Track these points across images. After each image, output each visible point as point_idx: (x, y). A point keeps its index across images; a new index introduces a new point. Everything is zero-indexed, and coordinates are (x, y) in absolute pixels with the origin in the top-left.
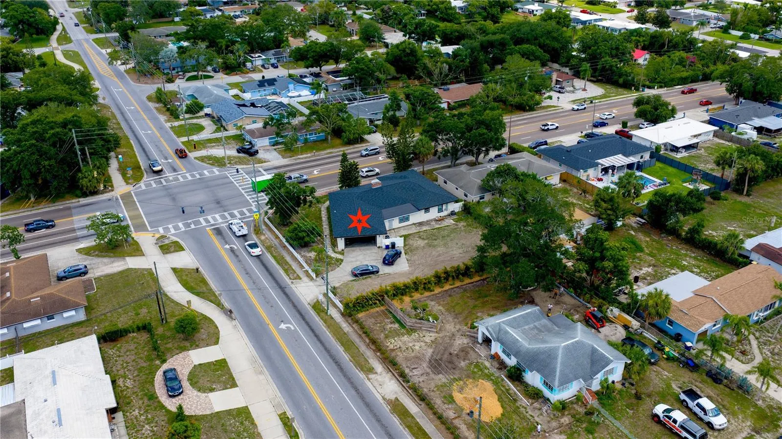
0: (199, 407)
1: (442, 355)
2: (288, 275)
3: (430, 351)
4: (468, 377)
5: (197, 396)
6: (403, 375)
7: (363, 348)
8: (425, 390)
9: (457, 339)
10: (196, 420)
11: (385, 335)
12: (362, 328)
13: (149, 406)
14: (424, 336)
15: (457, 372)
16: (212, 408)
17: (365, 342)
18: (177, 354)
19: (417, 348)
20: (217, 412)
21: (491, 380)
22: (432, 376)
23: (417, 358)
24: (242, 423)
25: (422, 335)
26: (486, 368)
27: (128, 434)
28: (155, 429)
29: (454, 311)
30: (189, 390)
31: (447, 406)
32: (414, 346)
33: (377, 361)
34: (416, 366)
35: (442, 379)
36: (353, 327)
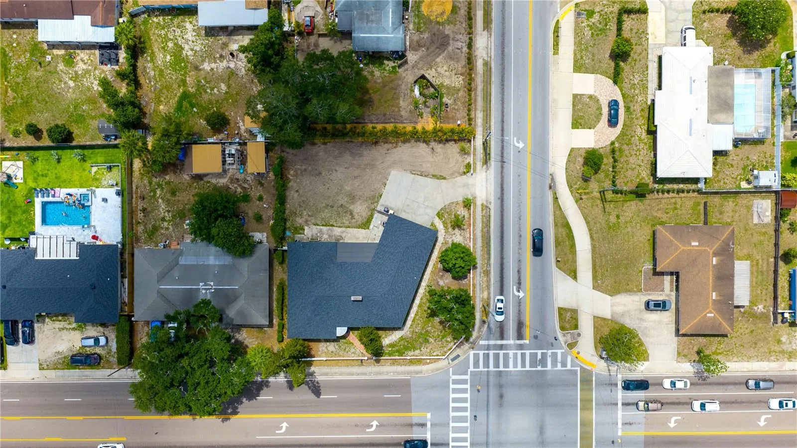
0: (602, 84)
1: (433, 51)
2: (490, 216)
3: (438, 60)
4: (431, 22)
5: (601, 96)
6: (470, 46)
7: (480, 88)
8: (464, 25)
9: (414, 62)
10: (607, 73)
11: (458, 94)
12: (469, 110)
13: (631, 101)
14: (433, 77)
15: (435, 30)
16: (596, 79)
17: (476, 93)
18: (602, 148)
19: (445, 68)
20: (593, 73)
21: (419, 11)
22: (452, 36)
23: (451, 58)
24: (582, 58)
25: (434, 79)
26: (415, 23)
27: (647, 81)
28: (632, 78)
29: (395, 93)
30: (604, 104)
31: (460, 5)
32: (446, 71)
33: (478, 69)
34: (457, 50)
35: (448, 30)
36: (475, 115)
